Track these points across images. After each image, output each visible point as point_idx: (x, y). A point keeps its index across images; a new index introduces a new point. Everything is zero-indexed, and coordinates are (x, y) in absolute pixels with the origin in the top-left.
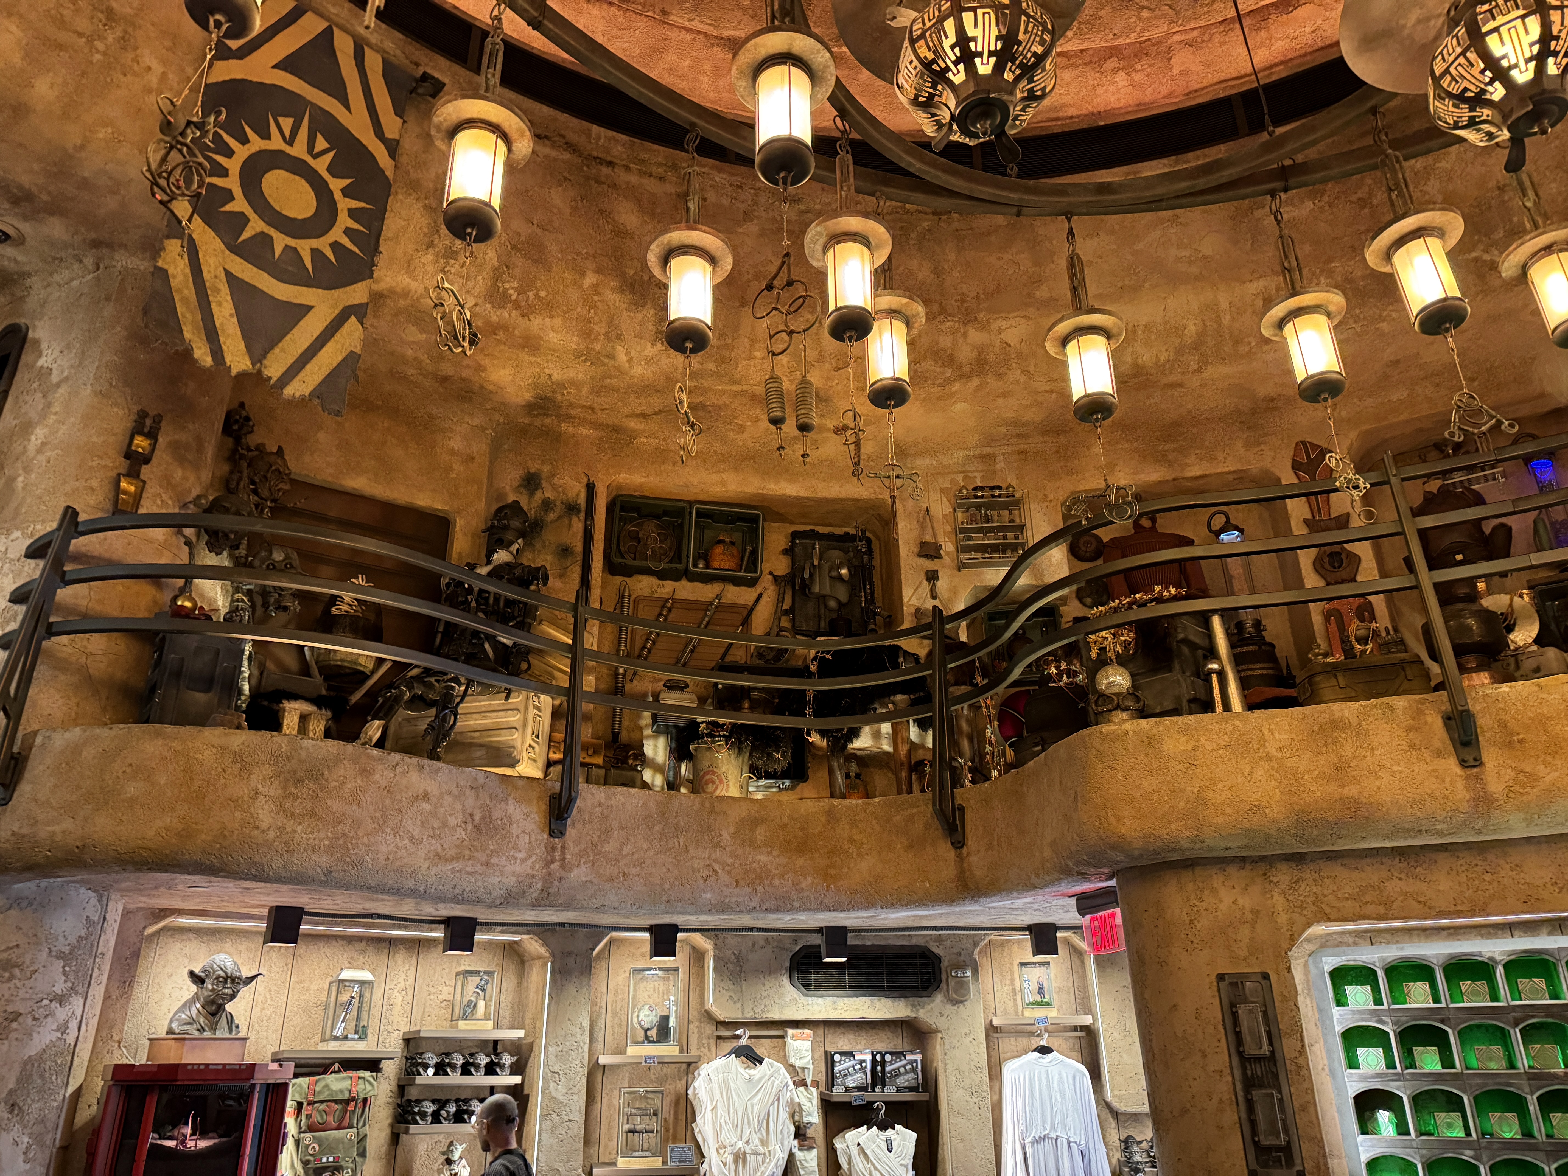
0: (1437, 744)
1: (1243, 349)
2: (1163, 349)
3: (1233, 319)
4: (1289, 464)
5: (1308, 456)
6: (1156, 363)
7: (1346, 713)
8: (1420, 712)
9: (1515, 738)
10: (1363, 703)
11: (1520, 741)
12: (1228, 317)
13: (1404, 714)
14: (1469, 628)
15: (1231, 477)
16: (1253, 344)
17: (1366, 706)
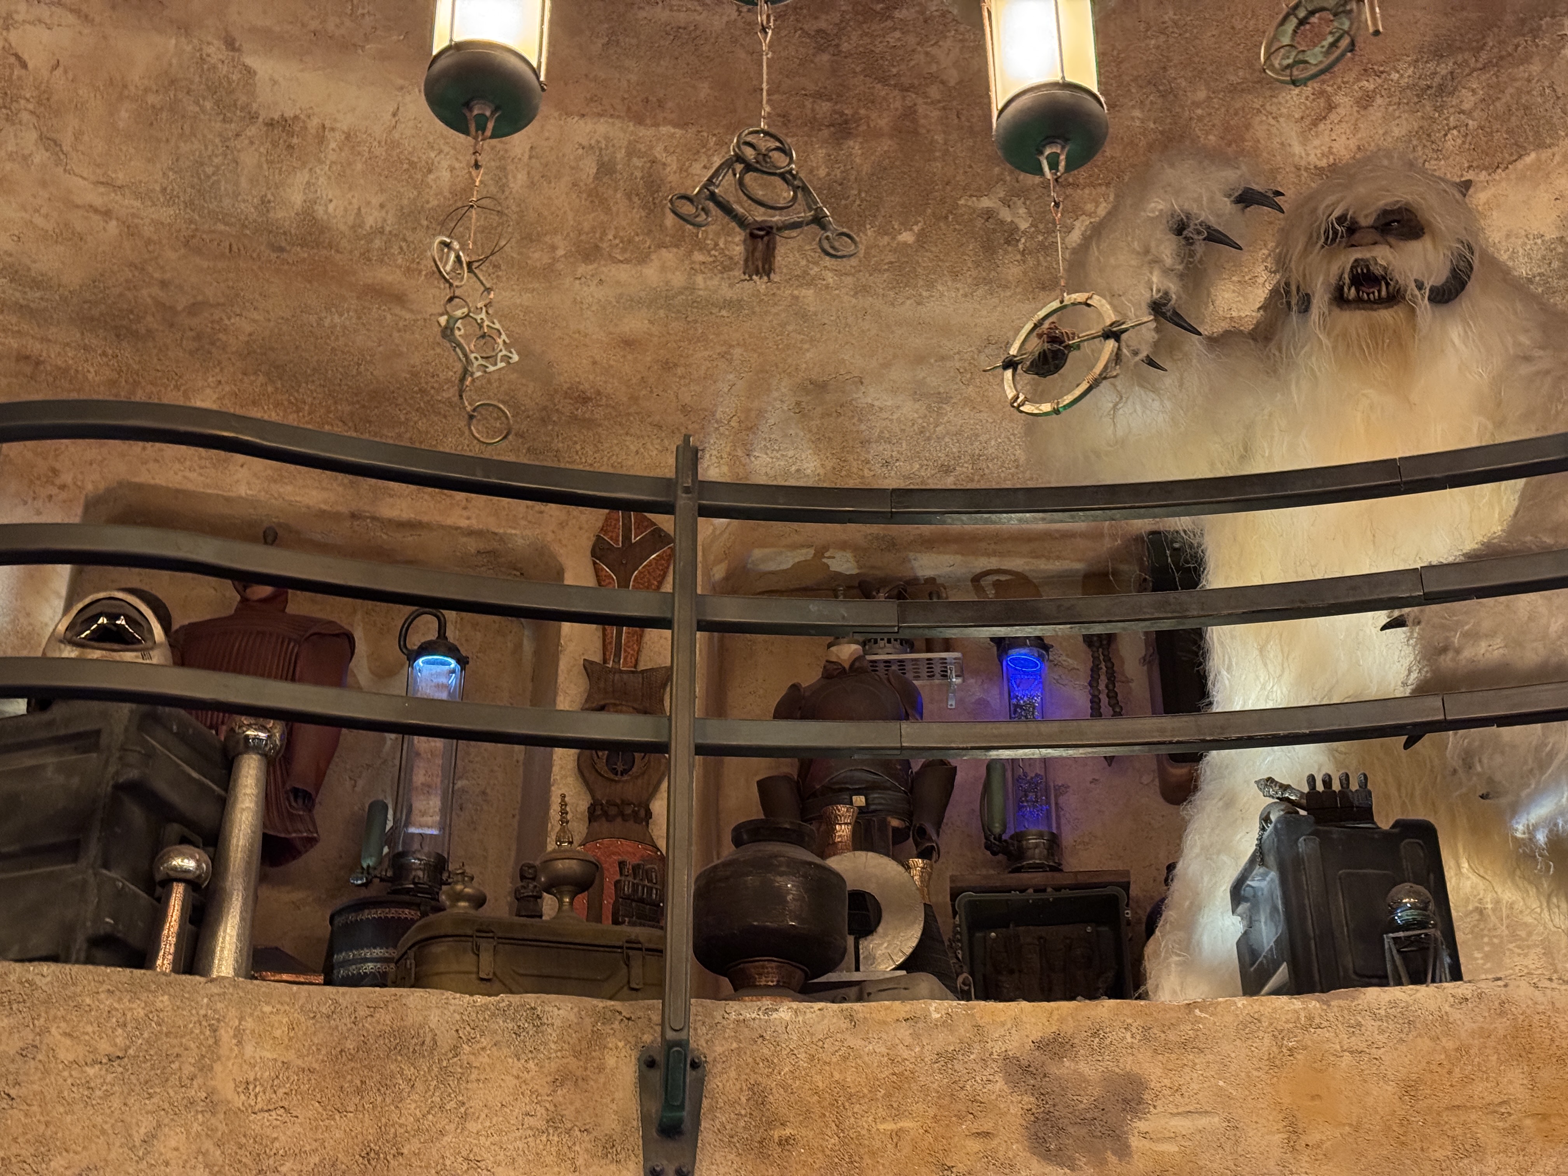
0: (610, 1124)
1: (538, 257)
2: (375, 201)
3: (532, 185)
4: (586, 542)
5: (627, 537)
6: (353, 228)
7: (434, 1019)
8: (596, 1040)
9: (776, 1134)
10: (480, 999)
11: (784, 1142)
12: (522, 177)
13: (561, 1037)
14: (779, 896)
15: (472, 545)
16: (560, 252)
17: (486, 1007)
